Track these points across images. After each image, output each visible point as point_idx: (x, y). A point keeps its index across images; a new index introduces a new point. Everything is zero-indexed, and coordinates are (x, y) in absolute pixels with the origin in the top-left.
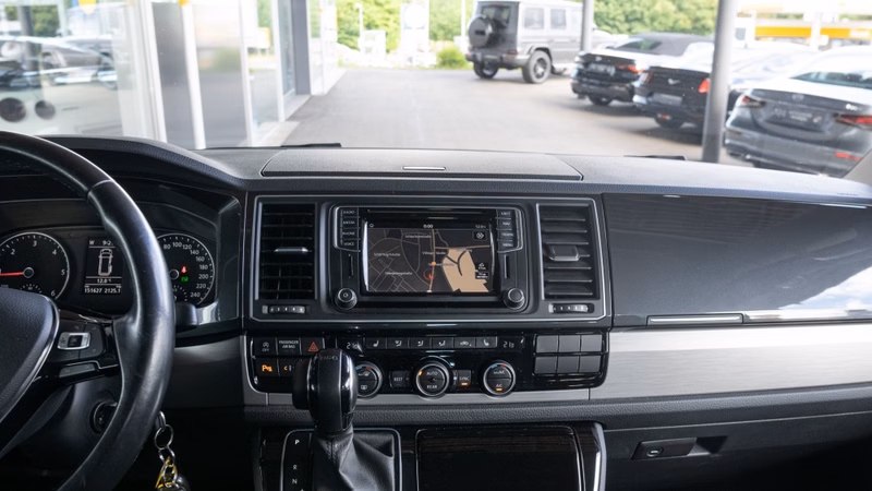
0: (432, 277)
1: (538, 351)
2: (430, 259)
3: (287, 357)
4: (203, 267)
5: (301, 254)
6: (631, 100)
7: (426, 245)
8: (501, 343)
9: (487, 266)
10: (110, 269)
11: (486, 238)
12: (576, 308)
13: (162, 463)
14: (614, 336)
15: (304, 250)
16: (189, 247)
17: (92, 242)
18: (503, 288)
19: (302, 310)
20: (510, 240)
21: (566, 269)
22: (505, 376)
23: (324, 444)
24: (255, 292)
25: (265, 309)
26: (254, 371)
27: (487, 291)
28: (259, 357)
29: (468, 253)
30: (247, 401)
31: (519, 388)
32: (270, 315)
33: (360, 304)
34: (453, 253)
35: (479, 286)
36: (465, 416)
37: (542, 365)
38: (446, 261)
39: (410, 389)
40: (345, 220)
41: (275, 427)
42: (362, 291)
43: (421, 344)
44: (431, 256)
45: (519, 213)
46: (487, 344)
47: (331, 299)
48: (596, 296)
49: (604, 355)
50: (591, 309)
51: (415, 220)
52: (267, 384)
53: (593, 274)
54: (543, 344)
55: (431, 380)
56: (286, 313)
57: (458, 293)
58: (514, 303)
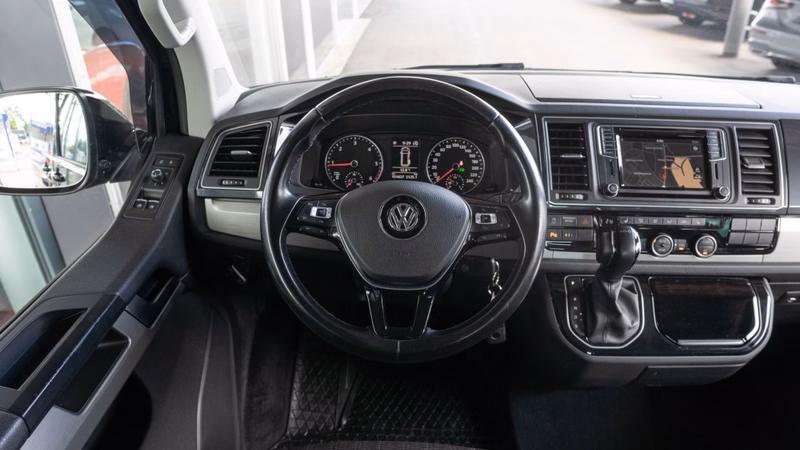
0: (665, 177)
1: (732, 229)
2: (663, 164)
3: (568, 227)
4: (475, 162)
5: (579, 159)
7: (660, 154)
8: (707, 222)
9: (701, 170)
10: (409, 162)
11: (700, 150)
12: (764, 201)
14: (783, 221)
15: (581, 156)
16: (464, 147)
17: (395, 143)
18: (715, 186)
19: (581, 197)
20: (717, 153)
21: (755, 174)
22: (710, 245)
24: (550, 185)
25: (557, 196)
26: (547, 236)
27: (701, 187)
28: (550, 227)
29: (687, 162)
31: (718, 252)
32: (561, 200)
33: (620, 194)
34: (678, 160)
35: (696, 183)
36: (681, 271)
37: (734, 238)
38: (673, 165)
40: (604, 135)
43: (655, 221)
44: (663, 163)
45: (723, 133)
46: (699, 223)
47: (602, 191)
48: (777, 192)
49: (776, 234)
50: (773, 202)
53: (775, 177)
54: (736, 224)
55: (661, 245)
56: (573, 199)
57: (683, 189)
58: (723, 197)
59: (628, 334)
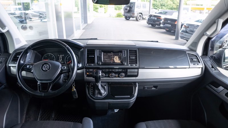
0: (112, 60)
2: (112, 58)
3: (91, 72)
5: (93, 57)
6: (160, 25)
7: (111, 56)
8: (122, 70)
9: (121, 59)
10: (61, 59)
11: (121, 54)
12: (134, 65)
13: (73, 87)
14: (140, 70)
17: (58, 55)
18: (123, 62)
19: (93, 65)
20: (124, 55)
21: (132, 59)
22: (123, 75)
23: (97, 84)
24: (86, 62)
25: (88, 65)
26: (86, 74)
28: (87, 72)
29: (118, 57)
30: (85, 78)
31: (125, 77)
32: (88, 66)
33: (101, 64)
34: (115, 57)
35: (119, 62)
36: (117, 81)
37: (129, 74)
39: (109, 77)
40: (99, 52)
41: (89, 82)
42: (102, 62)
43: (110, 70)
45: (126, 51)
46: (120, 70)
47: (97, 63)
48: (137, 63)
49: (138, 72)
50: (136, 65)
51: (110, 52)
52: (88, 76)
53: (136, 60)
54: (129, 70)
55: (112, 75)
56: (91, 65)
57: (116, 63)
58: (124, 64)
59: (103, 95)
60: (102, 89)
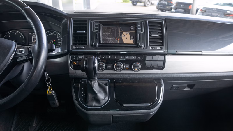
0: (119, 39)
1: (147, 60)
2: (118, 35)
3: (80, 60)
4: (59, 40)
5: (83, 33)
6: (171, 11)
7: (117, 31)
8: (137, 58)
9: (134, 37)
10: (35, 40)
12: (158, 48)
13: (48, 87)
14: (167, 57)
15: (84, 32)
16: (55, 35)
17: (30, 34)
18: (138, 43)
19: (84, 48)
21: (155, 38)
22: (138, 66)
23: (90, 82)
24: (71, 43)
25: (74, 47)
26: (72, 64)
27: (133, 43)
28: (73, 60)
29: (128, 34)
30: (70, 72)
31: (141, 70)
32: (75, 49)
33: (99, 46)
34: (125, 33)
36: (127, 77)
37: (148, 63)
38: (123, 35)
39: (113, 69)
40: (95, 24)
41: (77, 79)
43: (116, 57)
45: (143, 23)
46: (133, 58)
47: (92, 45)
48: (163, 45)
49: (164, 61)
50: (162, 49)
51: (114, 24)
52: (75, 67)
53: (162, 39)
54: (148, 58)
55: (118, 67)
56: (80, 48)
57: (126, 44)
58: (141, 47)
59: (103, 102)
60: (100, 92)
